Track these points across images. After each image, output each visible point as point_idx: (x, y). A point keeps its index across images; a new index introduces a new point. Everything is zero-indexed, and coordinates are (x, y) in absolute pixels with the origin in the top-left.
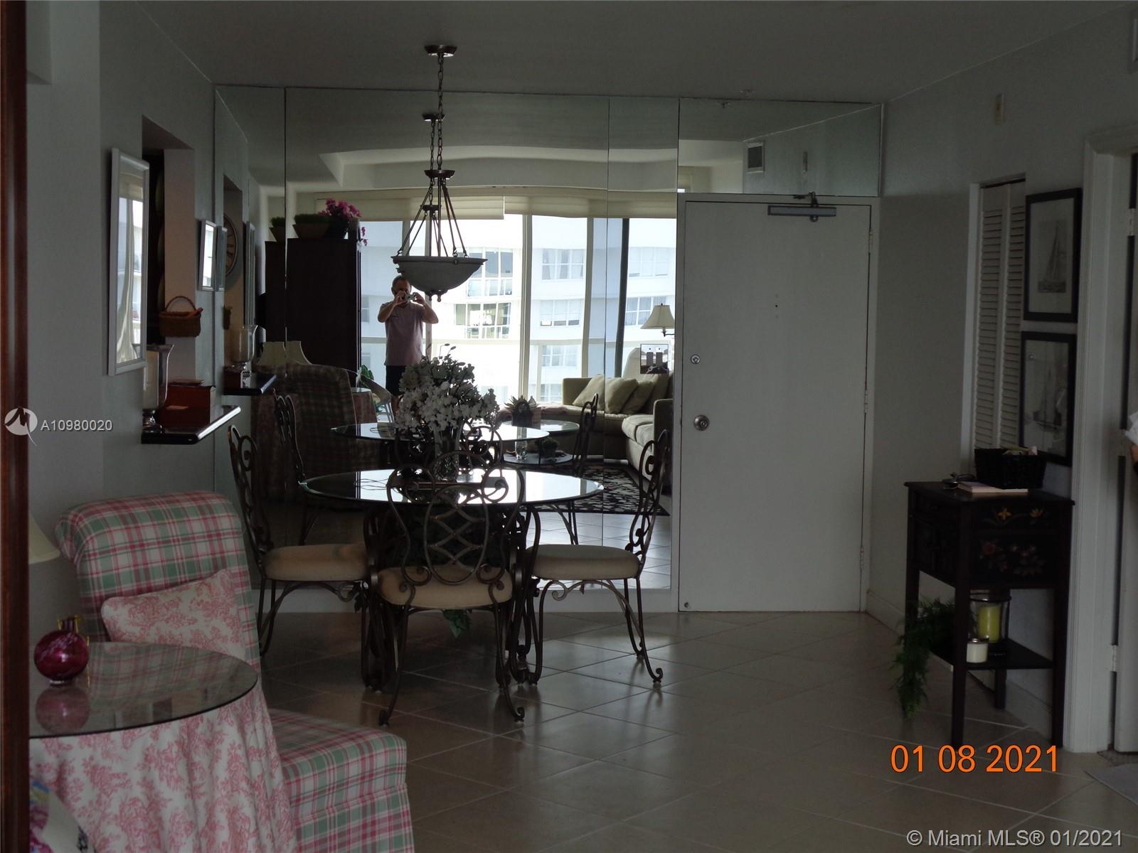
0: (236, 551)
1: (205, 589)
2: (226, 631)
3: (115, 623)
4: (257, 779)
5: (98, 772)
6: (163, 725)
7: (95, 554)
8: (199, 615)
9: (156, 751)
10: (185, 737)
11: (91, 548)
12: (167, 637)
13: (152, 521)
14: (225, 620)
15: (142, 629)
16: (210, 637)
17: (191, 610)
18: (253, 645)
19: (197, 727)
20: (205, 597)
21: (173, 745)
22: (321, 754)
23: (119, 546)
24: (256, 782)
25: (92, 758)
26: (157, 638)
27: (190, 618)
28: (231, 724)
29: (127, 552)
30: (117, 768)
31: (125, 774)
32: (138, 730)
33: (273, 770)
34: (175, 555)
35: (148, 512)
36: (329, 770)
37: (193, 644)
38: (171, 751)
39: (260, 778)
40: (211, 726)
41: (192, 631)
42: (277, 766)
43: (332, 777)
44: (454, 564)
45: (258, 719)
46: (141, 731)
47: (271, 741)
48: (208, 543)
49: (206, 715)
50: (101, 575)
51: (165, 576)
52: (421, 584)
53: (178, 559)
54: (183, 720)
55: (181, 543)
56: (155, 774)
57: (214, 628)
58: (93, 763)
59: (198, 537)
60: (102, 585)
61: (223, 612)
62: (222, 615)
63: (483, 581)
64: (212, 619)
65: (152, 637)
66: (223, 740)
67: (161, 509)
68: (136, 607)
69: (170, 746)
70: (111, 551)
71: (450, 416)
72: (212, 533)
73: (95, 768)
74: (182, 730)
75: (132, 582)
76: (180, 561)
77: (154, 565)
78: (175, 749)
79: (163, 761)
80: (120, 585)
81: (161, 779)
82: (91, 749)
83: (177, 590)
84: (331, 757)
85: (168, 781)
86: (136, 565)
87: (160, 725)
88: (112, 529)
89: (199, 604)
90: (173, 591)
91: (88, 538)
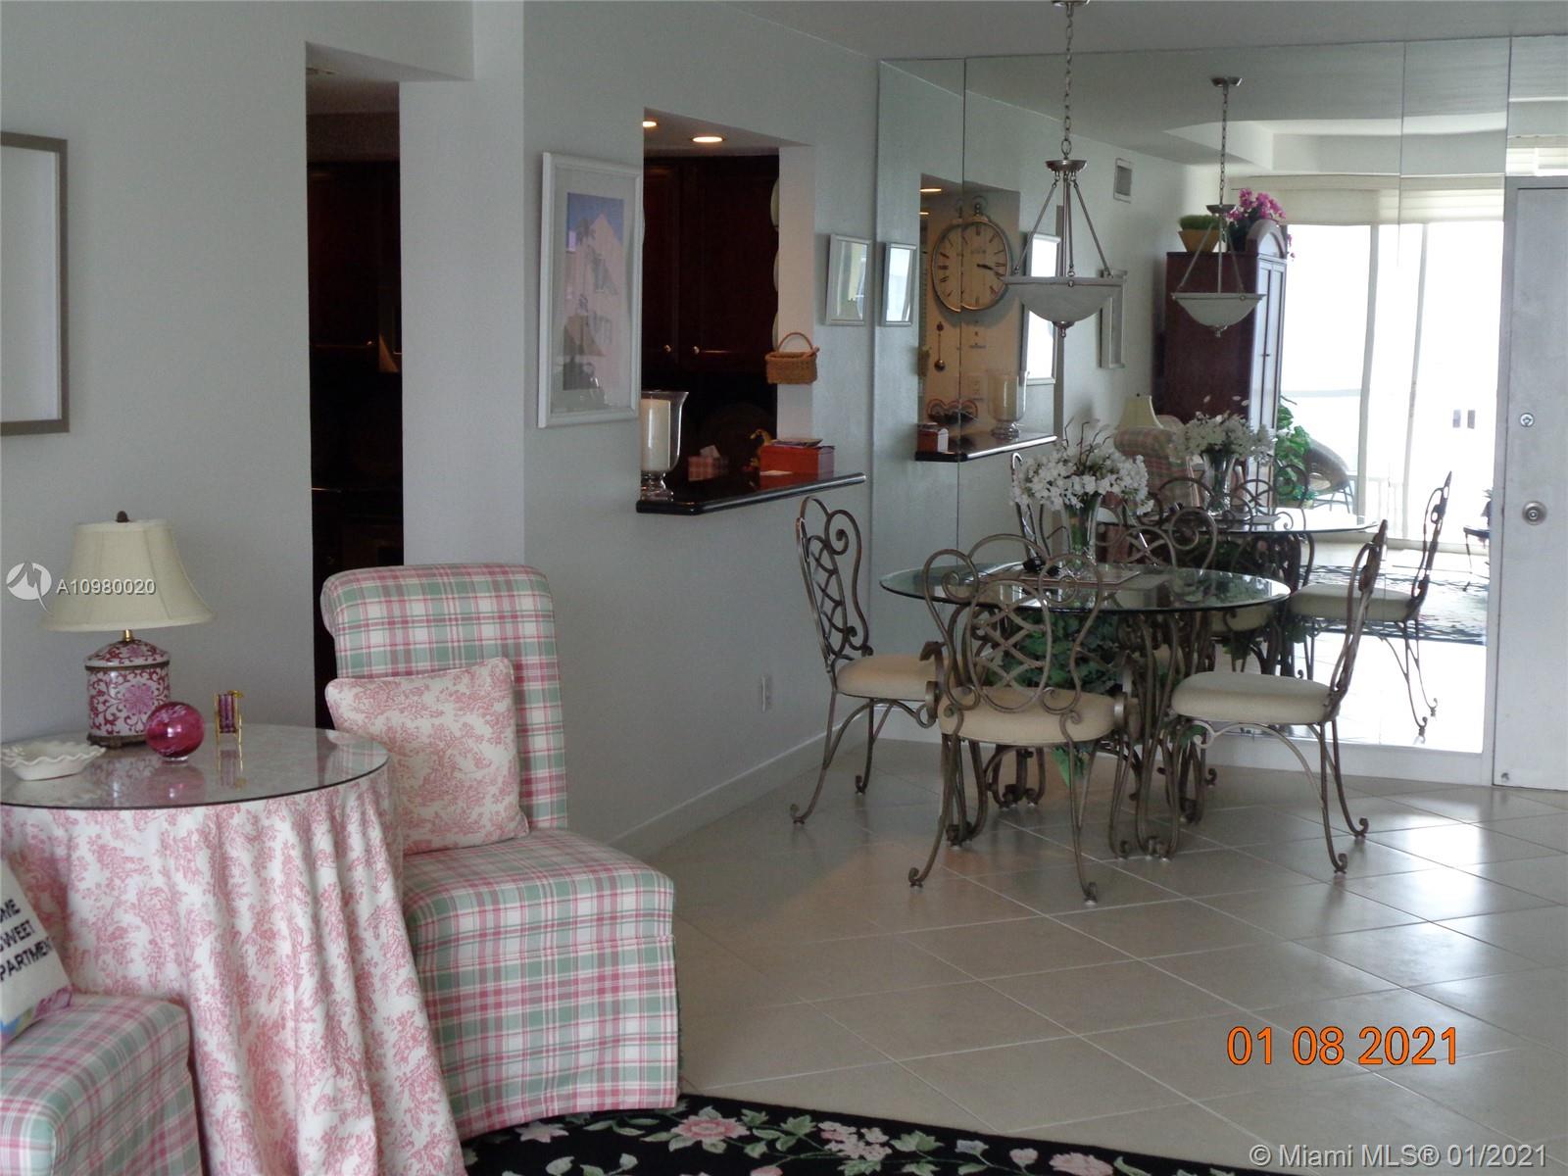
0: (538, 637)
1: (466, 679)
2: (486, 731)
3: (338, 707)
4: (327, 888)
5: (108, 852)
6: (184, 809)
7: (344, 629)
8: (449, 708)
9: (171, 837)
10: (212, 826)
11: (340, 621)
12: (399, 729)
13: (424, 594)
14: (484, 715)
15: (366, 717)
16: (458, 734)
17: (438, 701)
18: (552, 752)
19: (232, 818)
20: (463, 687)
21: (192, 833)
22: (539, 883)
23: (373, 621)
24: (326, 891)
25: (99, 837)
26: (385, 728)
27: (434, 709)
28: (283, 819)
29: (383, 629)
30: (130, 851)
31: (142, 859)
32: (152, 811)
33: (379, 884)
34: (449, 637)
35: (421, 585)
36: (546, 903)
37: (432, 740)
38: (190, 840)
39: (332, 888)
40: (255, 820)
41: (433, 725)
42: (386, 879)
43: (549, 912)
44: (1008, 685)
45: (353, 820)
46: (154, 813)
47: (378, 850)
48: (498, 626)
49: (244, 806)
50: (349, 653)
51: (432, 660)
52: (970, 708)
53: (452, 642)
54: (210, 807)
55: (460, 622)
56: (172, 862)
57: (465, 725)
58: (100, 842)
59: (484, 618)
60: (349, 664)
61: (483, 707)
62: (481, 710)
63: (1049, 710)
64: (464, 714)
65: (378, 726)
66: (275, 837)
67: (440, 581)
68: (365, 693)
69: (190, 834)
70: (365, 626)
71: (1070, 491)
72: (506, 614)
73: (103, 848)
74: (206, 817)
75: (386, 664)
76: (456, 644)
77: (418, 646)
78: (195, 837)
79: (181, 850)
80: (370, 666)
81: (177, 870)
82: (98, 827)
83: (429, 677)
84: (551, 887)
85: (184, 873)
86: (393, 645)
87: (179, 809)
88: (367, 601)
89: (451, 695)
90: (424, 678)
91: (339, 610)
